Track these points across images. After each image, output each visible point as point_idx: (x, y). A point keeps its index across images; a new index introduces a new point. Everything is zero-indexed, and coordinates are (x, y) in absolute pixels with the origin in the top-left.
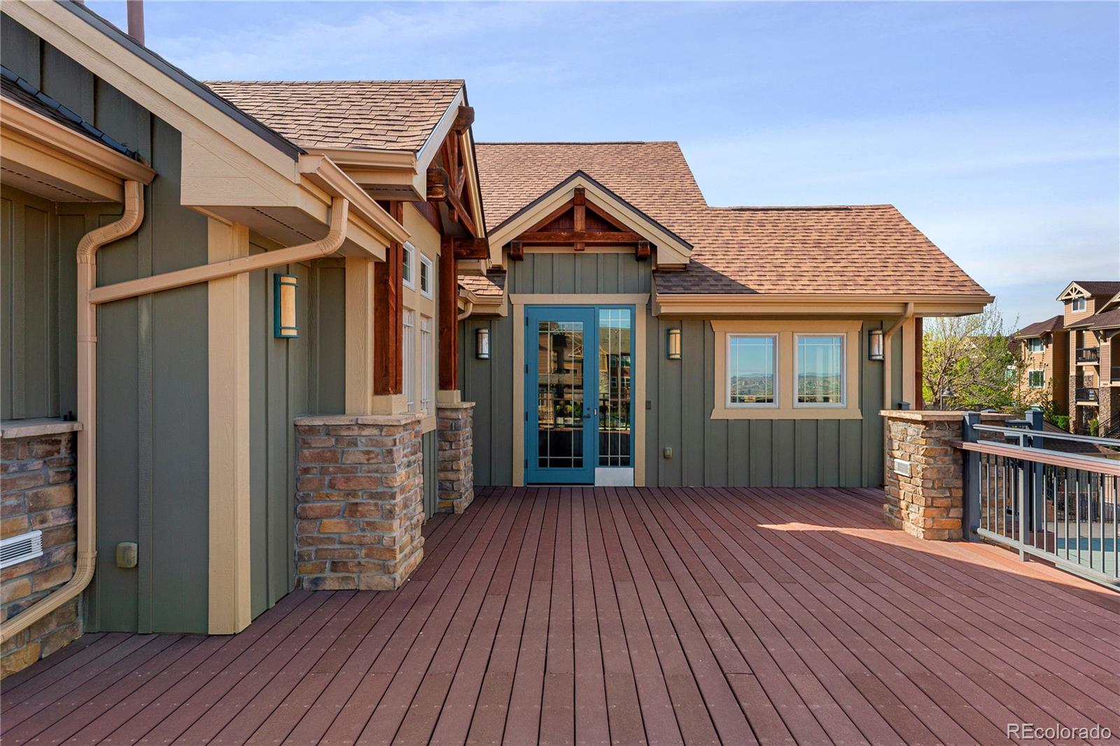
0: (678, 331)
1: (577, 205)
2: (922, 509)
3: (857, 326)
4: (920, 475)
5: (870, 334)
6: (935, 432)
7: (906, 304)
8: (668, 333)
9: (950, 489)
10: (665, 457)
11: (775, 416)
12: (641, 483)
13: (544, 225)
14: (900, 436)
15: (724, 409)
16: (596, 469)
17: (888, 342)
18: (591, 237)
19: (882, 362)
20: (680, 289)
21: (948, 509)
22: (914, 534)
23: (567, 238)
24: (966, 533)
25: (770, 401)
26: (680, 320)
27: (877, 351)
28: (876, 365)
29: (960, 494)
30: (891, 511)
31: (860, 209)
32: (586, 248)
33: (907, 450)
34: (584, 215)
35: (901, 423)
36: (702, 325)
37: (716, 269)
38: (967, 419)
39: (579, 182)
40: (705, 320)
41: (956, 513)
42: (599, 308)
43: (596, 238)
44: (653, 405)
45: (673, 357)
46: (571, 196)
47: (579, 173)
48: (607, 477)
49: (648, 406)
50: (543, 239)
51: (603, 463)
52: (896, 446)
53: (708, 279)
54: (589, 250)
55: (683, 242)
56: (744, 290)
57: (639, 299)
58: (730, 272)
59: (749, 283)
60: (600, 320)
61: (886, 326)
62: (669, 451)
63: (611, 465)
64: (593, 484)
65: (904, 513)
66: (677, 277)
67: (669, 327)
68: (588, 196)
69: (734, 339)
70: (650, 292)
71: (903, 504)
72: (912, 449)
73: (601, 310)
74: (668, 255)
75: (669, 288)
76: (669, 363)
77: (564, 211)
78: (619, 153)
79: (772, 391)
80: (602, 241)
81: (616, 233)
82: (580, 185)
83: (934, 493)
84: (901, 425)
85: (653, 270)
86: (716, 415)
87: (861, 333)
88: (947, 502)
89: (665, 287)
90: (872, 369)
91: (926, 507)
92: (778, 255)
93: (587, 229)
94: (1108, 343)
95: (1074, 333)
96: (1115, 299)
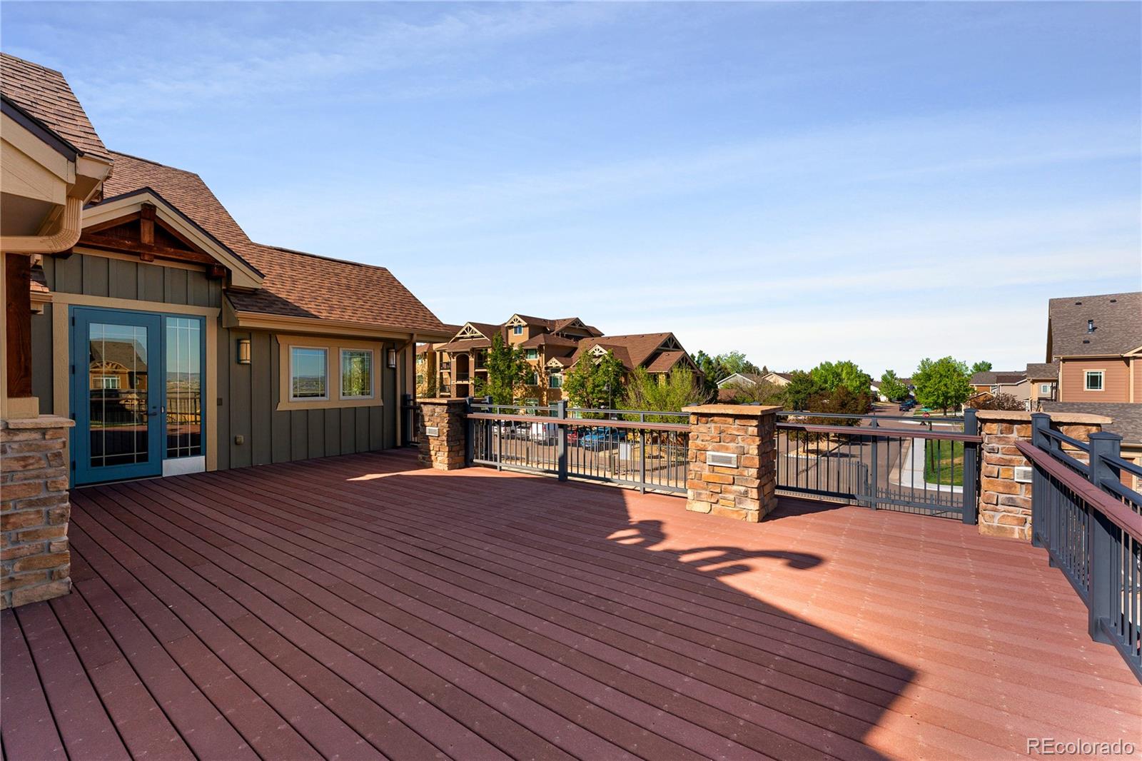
0: (249, 341)
1: (145, 218)
2: (446, 454)
3: (380, 345)
4: (445, 434)
5: (388, 352)
6: (453, 410)
7: (412, 334)
8: (239, 343)
9: (459, 440)
10: (236, 443)
11: (326, 406)
12: (213, 467)
13: (100, 230)
14: (430, 413)
15: (288, 401)
16: (164, 461)
17: (398, 357)
18: (160, 250)
19: (395, 370)
20: (255, 309)
21: (458, 452)
22: (441, 468)
23: (131, 247)
24: (467, 463)
25: (323, 395)
26: (250, 332)
27: (392, 362)
28: (391, 371)
29: (463, 442)
30: (424, 458)
31: (368, 267)
32: (155, 260)
33: (435, 421)
34: (152, 229)
35: (430, 406)
36: (269, 339)
37: (280, 296)
38: (468, 401)
39: (146, 197)
40: (271, 334)
41: (462, 453)
42: (166, 316)
43: (167, 252)
44: (225, 401)
45: (244, 362)
46: (137, 209)
47: (148, 189)
48: (175, 466)
49: (220, 402)
50: (99, 243)
51: (172, 455)
52: (426, 419)
53: (277, 303)
54: (156, 263)
55: (257, 272)
56: (307, 314)
57: (211, 313)
58: (292, 299)
59: (310, 310)
60: (167, 327)
61: (397, 347)
62: (241, 438)
63: (180, 456)
64: (161, 475)
65: (433, 458)
66: (249, 298)
67: (239, 338)
68: (158, 213)
69: (295, 350)
70: (220, 306)
71: (433, 453)
72: (439, 420)
73: (167, 318)
74: (241, 279)
75: (246, 306)
76: (239, 367)
77: (128, 221)
78: (135, 167)
79: (324, 389)
80: (174, 257)
81: (189, 252)
82: (148, 201)
83: (452, 444)
84: (431, 407)
85: (224, 290)
86: (281, 407)
87: (382, 350)
88: (458, 448)
89: (241, 305)
90: (388, 373)
91: (449, 452)
92: (324, 291)
93: (155, 242)
94: (455, 360)
95: (438, 354)
96: (458, 335)
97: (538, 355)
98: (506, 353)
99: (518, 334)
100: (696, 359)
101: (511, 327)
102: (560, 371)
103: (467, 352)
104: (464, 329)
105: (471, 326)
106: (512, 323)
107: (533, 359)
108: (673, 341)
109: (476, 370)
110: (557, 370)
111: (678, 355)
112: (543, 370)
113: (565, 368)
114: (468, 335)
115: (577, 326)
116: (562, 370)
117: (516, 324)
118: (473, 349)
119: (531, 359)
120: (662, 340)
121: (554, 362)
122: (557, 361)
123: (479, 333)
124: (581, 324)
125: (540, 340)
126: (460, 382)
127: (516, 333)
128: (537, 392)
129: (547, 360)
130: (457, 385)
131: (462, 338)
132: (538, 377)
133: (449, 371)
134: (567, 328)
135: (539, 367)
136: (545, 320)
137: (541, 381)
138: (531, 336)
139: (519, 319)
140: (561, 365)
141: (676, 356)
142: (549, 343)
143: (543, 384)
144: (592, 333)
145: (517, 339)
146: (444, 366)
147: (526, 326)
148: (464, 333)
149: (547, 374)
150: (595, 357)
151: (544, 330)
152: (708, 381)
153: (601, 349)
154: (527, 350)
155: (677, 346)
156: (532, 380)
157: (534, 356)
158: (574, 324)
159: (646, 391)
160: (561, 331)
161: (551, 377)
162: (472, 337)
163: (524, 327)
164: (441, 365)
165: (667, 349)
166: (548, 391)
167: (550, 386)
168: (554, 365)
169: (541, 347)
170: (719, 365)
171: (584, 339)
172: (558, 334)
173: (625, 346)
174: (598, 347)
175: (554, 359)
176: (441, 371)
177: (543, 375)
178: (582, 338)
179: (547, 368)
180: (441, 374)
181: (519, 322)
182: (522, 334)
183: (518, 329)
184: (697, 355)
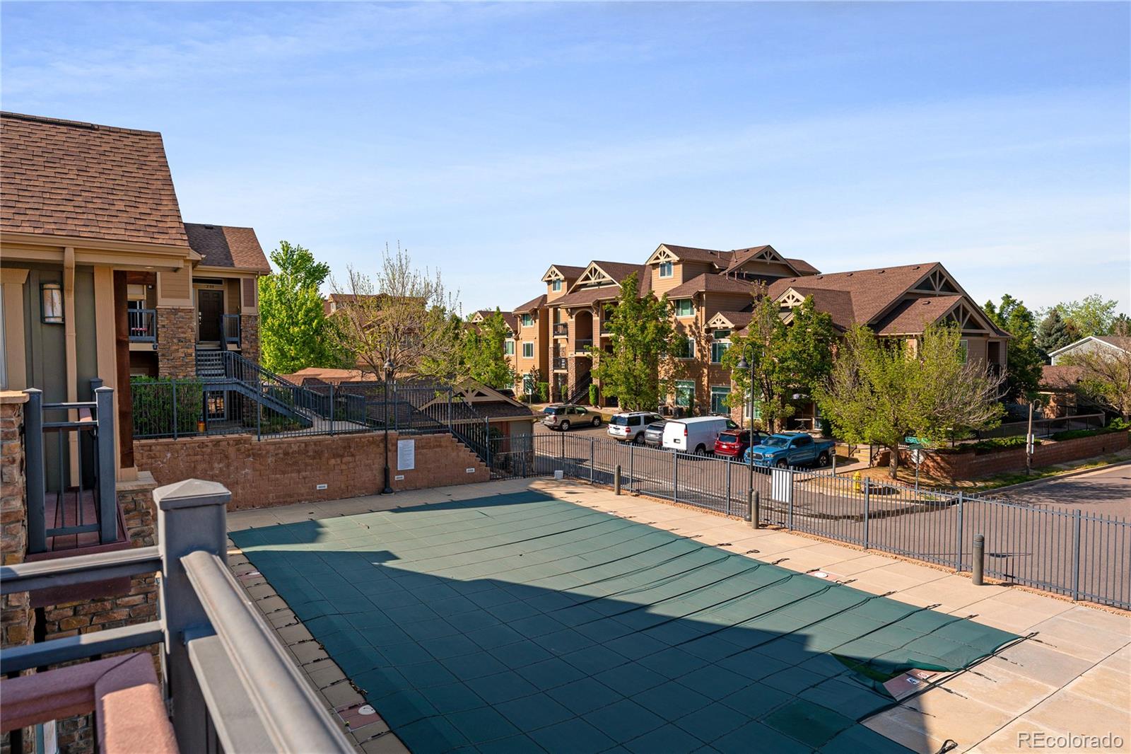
5: (42, 289)
7: (63, 249)
17: (70, 300)
19: (62, 326)
28: (56, 330)
90: (48, 335)
94: (574, 320)
95: (551, 310)
96: (579, 282)
97: (695, 309)
98: (643, 305)
99: (666, 277)
100: (997, 311)
101: (655, 266)
102: (729, 334)
103: (589, 307)
104: (587, 272)
105: (597, 267)
106: (658, 258)
107: (687, 316)
108: (942, 277)
109: (603, 335)
110: (725, 333)
111: (950, 301)
112: (703, 333)
113: (738, 329)
114: (593, 280)
115: (768, 260)
116: (732, 333)
117: (662, 260)
118: (599, 303)
119: (683, 317)
120: (917, 277)
121: (721, 321)
122: (724, 319)
123: (608, 278)
124: (775, 257)
125: (700, 283)
126: (580, 354)
127: (663, 274)
128: (693, 369)
129: (708, 318)
130: (576, 357)
131: (585, 286)
132: (695, 345)
133: (565, 337)
134: (750, 263)
135: (697, 328)
136: (712, 253)
137: (700, 351)
138: (685, 280)
139: (668, 252)
140: (730, 325)
141: (947, 303)
142: (714, 288)
143: (703, 356)
144: (795, 270)
145: (665, 284)
146: (561, 329)
147: (679, 262)
148: (587, 278)
149: (708, 340)
150: (786, 309)
151: (710, 268)
152: (1019, 350)
153: (798, 296)
154: (677, 302)
155: (950, 287)
156: (685, 349)
157: (689, 311)
158: (762, 257)
159: (870, 369)
160: (738, 268)
161: (714, 346)
162: (599, 284)
163: (675, 264)
164: (555, 328)
165: (931, 292)
166: (710, 368)
167: (714, 360)
168: (719, 325)
169: (699, 295)
170: (1058, 321)
171: (779, 281)
172: (732, 274)
173: (848, 289)
174: (793, 292)
175: (719, 316)
176: (556, 337)
177: (703, 342)
178: (777, 278)
179: (708, 330)
180: (555, 341)
181: (668, 256)
182: (672, 276)
183: (665, 268)
184: (998, 303)
